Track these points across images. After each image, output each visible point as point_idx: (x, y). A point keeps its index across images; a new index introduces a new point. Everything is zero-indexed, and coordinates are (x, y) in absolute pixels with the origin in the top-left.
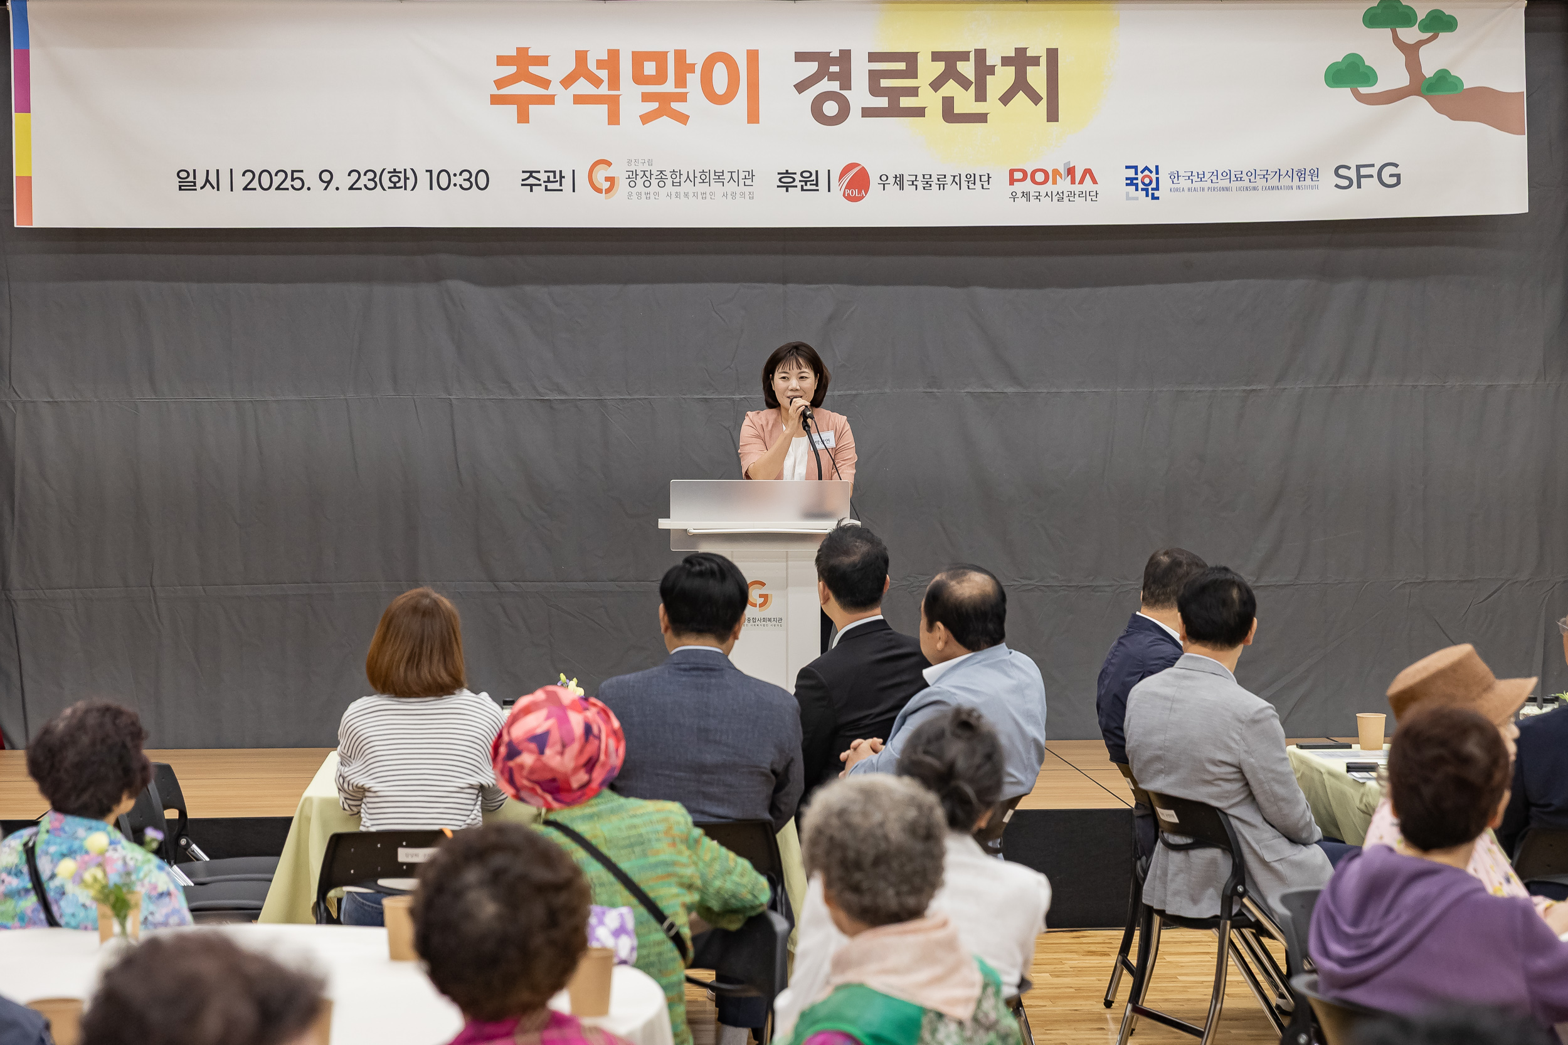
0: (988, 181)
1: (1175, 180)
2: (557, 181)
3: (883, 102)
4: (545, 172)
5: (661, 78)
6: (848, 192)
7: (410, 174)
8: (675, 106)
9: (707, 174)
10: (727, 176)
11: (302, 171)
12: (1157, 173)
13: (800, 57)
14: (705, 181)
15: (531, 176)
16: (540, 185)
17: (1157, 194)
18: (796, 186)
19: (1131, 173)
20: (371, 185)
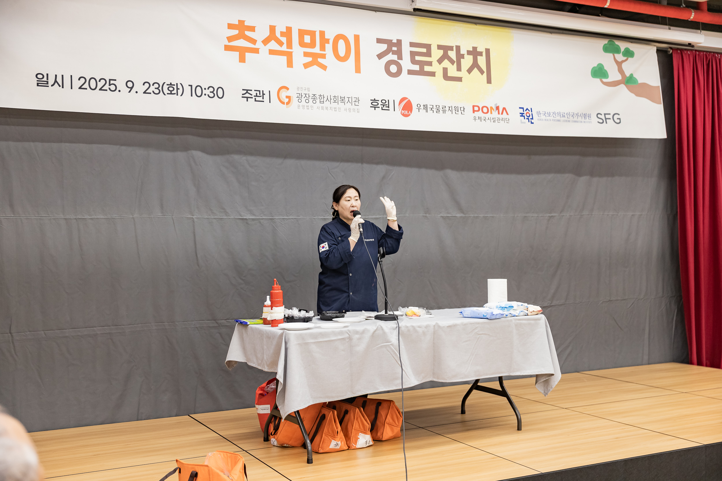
0: (464, 110)
1: (539, 115)
2: (261, 96)
3: (417, 68)
4: (255, 90)
5: (312, 45)
6: (403, 112)
7: (180, 86)
8: (320, 60)
9: (337, 98)
10: (347, 100)
11: (115, 80)
12: (532, 112)
13: (379, 41)
14: (336, 101)
15: (247, 92)
16: (252, 98)
17: (533, 121)
18: (379, 107)
19: (521, 111)
20: (157, 91)
